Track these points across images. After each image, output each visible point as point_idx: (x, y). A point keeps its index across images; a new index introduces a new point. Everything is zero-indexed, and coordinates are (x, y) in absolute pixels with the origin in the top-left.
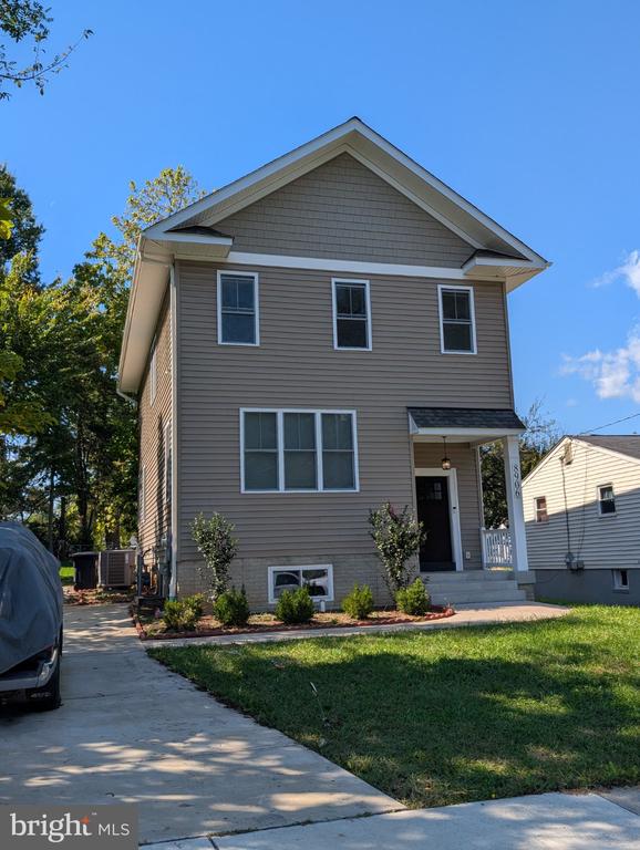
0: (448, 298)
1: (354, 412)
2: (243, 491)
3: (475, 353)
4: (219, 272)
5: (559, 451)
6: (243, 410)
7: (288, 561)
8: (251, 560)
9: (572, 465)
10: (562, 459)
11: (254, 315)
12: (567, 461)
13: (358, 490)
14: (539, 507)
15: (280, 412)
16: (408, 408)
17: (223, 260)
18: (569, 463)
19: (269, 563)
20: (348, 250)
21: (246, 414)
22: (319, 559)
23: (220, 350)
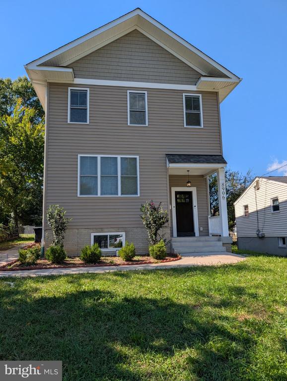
0: (188, 99)
1: (138, 157)
2: (79, 195)
3: (202, 127)
4: (69, 88)
5: (254, 184)
6: (79, 156)
7: (102, 230)
8: (83, 230)
9: (259, 190)
10: (255, 187)
11: (86, 109)
12: (257, 188)
13: (139, 195)
14: (245, 210)
15: (99, 156)
16: (166, 155)
17: (71, 82)
18: (258, 189)
19: (92, 231)
20: (136, 77)
21: (81, 157)
22: (119, 229)
23: (68, 126)
